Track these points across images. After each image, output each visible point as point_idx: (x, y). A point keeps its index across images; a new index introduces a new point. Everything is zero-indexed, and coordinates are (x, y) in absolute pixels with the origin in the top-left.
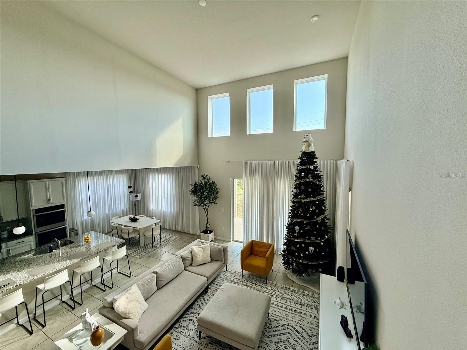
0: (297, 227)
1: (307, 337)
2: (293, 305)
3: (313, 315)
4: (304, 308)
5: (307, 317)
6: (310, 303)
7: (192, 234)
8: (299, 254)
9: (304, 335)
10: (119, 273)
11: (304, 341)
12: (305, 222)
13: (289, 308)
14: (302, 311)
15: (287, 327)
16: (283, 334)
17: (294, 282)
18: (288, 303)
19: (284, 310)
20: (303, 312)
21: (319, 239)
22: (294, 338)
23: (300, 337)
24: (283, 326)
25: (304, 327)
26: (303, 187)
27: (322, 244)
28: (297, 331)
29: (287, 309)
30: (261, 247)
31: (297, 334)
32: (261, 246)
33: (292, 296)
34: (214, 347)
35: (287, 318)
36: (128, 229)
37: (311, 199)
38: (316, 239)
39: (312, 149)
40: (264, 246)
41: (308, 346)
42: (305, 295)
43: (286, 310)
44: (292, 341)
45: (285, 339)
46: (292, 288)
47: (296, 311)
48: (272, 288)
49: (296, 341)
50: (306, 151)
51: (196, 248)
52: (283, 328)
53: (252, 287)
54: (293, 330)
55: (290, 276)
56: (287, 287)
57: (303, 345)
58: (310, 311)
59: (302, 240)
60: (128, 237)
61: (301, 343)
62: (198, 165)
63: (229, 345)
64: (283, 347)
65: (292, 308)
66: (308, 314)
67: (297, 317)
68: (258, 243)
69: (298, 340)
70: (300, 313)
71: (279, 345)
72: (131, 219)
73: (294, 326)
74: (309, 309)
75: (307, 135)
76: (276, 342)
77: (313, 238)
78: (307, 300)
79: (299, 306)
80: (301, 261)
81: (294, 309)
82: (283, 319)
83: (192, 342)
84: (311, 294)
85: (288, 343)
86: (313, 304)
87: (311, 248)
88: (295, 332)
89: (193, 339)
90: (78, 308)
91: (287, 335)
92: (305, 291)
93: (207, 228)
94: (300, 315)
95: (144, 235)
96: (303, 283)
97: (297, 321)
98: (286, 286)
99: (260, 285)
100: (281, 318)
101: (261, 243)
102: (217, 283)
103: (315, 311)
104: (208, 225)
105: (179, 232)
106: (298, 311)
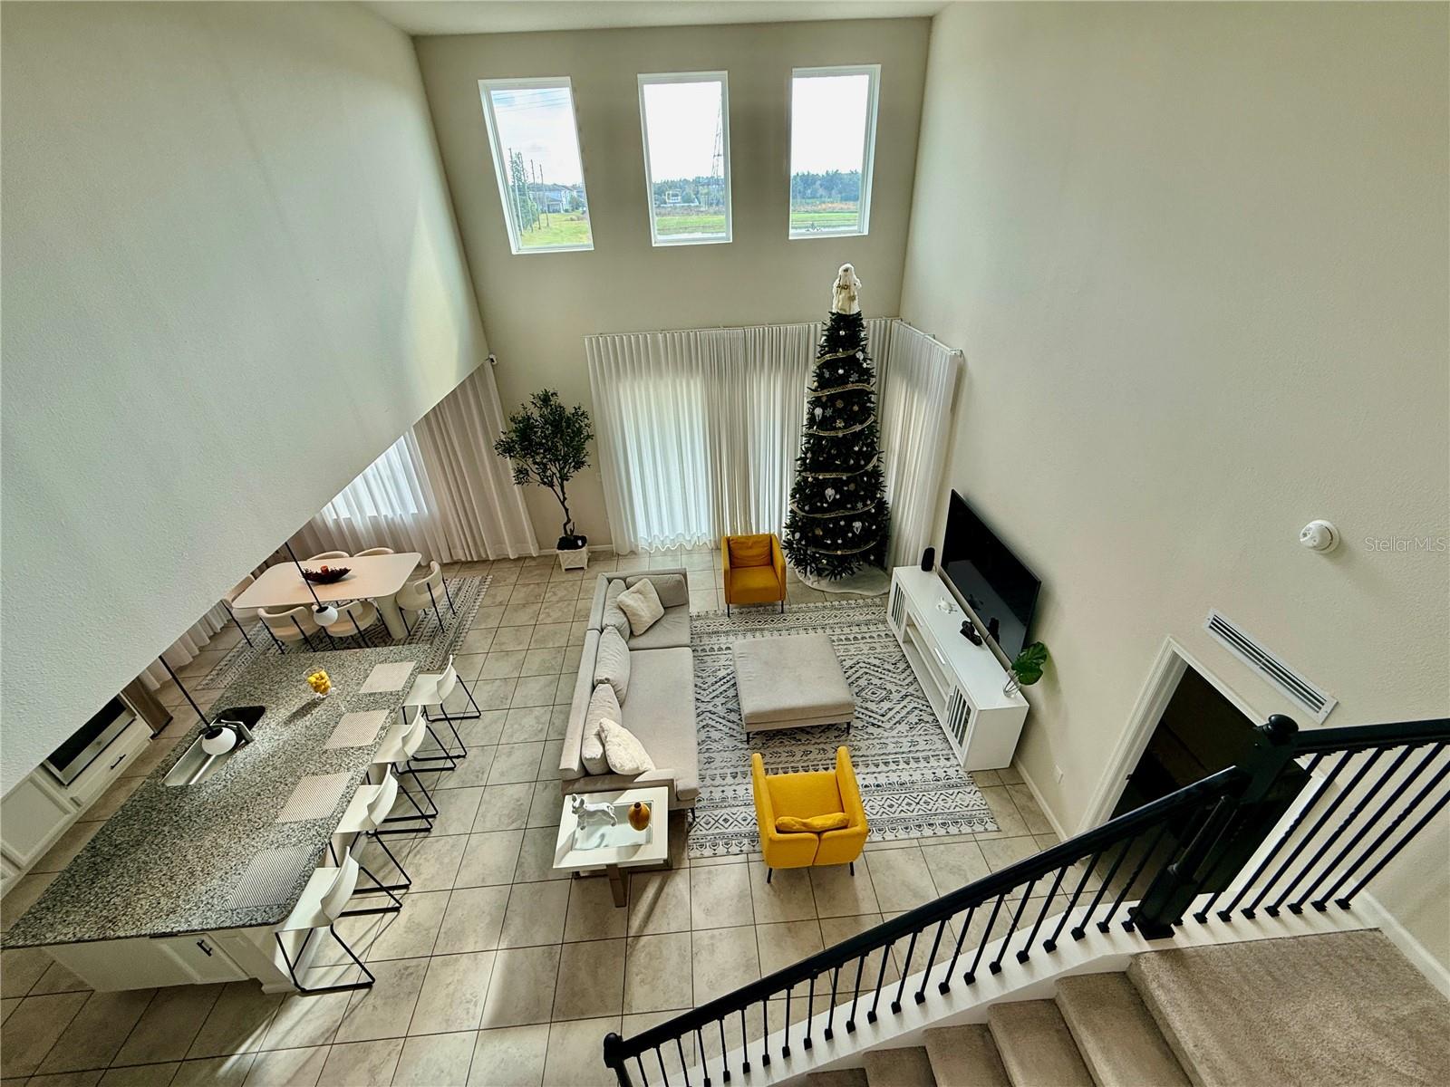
0: (829, 489)
1: (891, 668)
2: (847, 630)
3: (883, 634)
4: (864, 629)
5: (877, 640)
6: (869, 617)
7: (518, 559)
8: (834, 542)
9: (886, 666)
10: (434, 721)
11: (890, 674)
12: (844, 478)
13: (843, 637)
14: (865, 635)
15: (857, 666)
16: (859, 678)
17: (823, 591)
18: (838, 631)
19: (839, 645)
20: (867, 635)
21: (869, 502)
22: (876, 677)
23: (883, 672)
24: (851, 668)
25: (880, 656)
26: (840, 404)
27: (873, 511)
28: (874, 665)
29: (841, 640)
30: (751, 548)
31: (876, 669)
32: (750, 544)
33: (836, 616)
34: (778, 741)
35: (850, 653)
36: (348, 612)
37: (858, 428)
38: (865, 505)
39: (855, 309)
40: (755, 543)
41: (898, 677)
42: (854, 608)
43: (841, 643)
44: (875, 681)
45: (866, 683)
46: (828, 604)
47: (855, 638)
48: (797, 615)
49: (881, 679)
50: (844, 313)
51: (627, 597)
52: (853, 670)
53: (762, 630)
54: (868, 666)
55: (812, 584)
56: (819, 604)
57: (892, 680)
58: (875, 630)
59: (841, 513)
60: (356, 631)
61: (888, 678)
62: (491, 356)
63: (796, 728)
64: (869, 693)
65: (849, 636)
66: (875, 635)
67: (861, 645)
68: (743, 540)
69: (883, 676)
70: (863, 638)
71: (863, 694)
72: (308, 576)
73: (866, 660)
74: (873, 628)
75: (846, 270)
76: (857, 693)
77: (860, 505)
78: (861, 614)
79: (855, 629)
80: (839, 553)
81: (851, 637)
82: (846, 658)
83: (738, 753)
84: (861, 601)
85: (873, 686)
86: (873, 616)
87: (857, 525)
88: (872, 668)
89: (735, 748)
90: (436, 823)
91: (865, 677)
92: (850, 602)
93: (569, 533)
94: (865, 641)
95: (401, 609)
96: (840, 588)
97: (866, 652)
98: (817, 605)
99: (773, 621)
100: (843, 658)
101: (748, 538)
102: (701, 648)
103: (881, 627)
104: (569, 525)
105: (469, 564)
106: (859, 636)
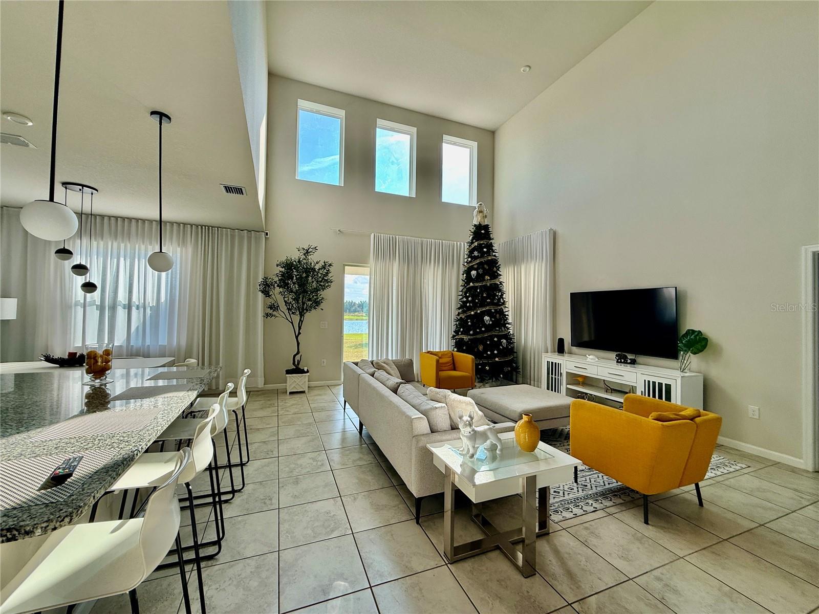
0: (486, 317)
8: (492, 352)
26: (486, 267)
59: (494, 333)
62: (267, 231)
75: (481, 204)
77: (503, 329)
80: (496, 359)
93: (296, 363)
104: (298, 358)
